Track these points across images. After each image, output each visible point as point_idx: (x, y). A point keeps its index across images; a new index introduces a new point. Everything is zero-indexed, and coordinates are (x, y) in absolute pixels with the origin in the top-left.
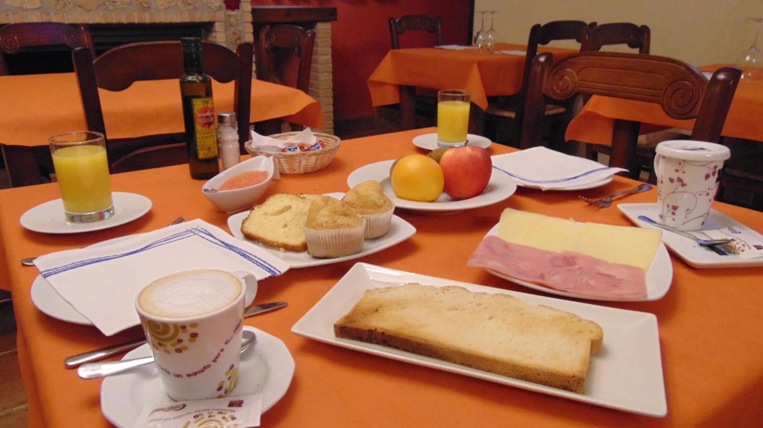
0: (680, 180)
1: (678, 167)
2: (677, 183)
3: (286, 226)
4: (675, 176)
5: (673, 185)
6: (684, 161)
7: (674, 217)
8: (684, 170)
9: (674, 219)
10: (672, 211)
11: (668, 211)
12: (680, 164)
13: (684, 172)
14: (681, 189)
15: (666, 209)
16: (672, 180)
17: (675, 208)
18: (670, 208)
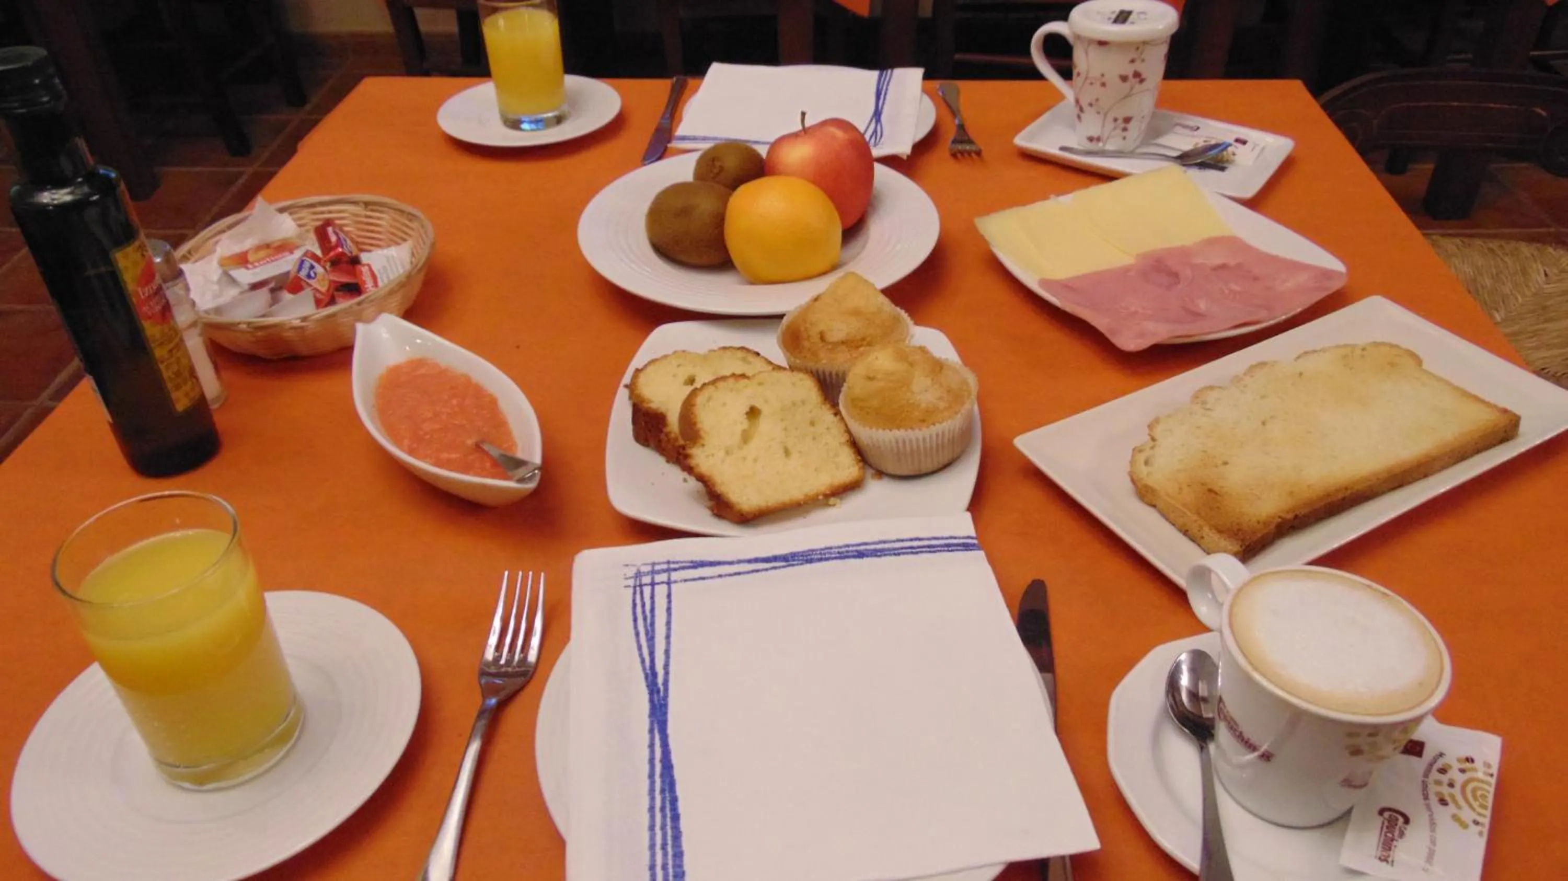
0: (1137, 75)
1: (1133, 55)
2: (1132, 81)
3: (787, 452)
4: (1129, 70)
5: (1127, 85)
6: (1145, 43)
7: (1125, 134)
8: (1143, 56)
9: (1124, 138)
10: (1123, 125)
11: (1115, 128)
12: (1138, 49)
13: (1143, 60)
14: (1138, 87)
15: (1110, 125)
16: (1124, 79)
17: (1127, 120)
18: (1120, 121)
